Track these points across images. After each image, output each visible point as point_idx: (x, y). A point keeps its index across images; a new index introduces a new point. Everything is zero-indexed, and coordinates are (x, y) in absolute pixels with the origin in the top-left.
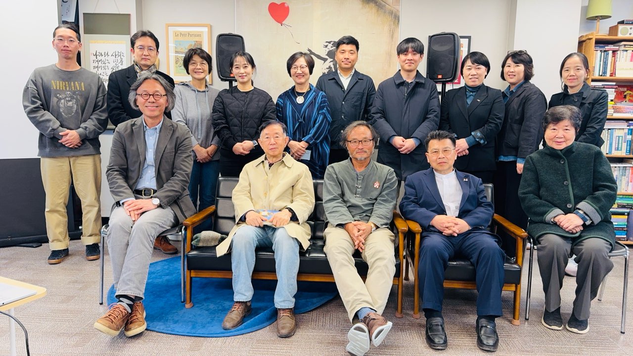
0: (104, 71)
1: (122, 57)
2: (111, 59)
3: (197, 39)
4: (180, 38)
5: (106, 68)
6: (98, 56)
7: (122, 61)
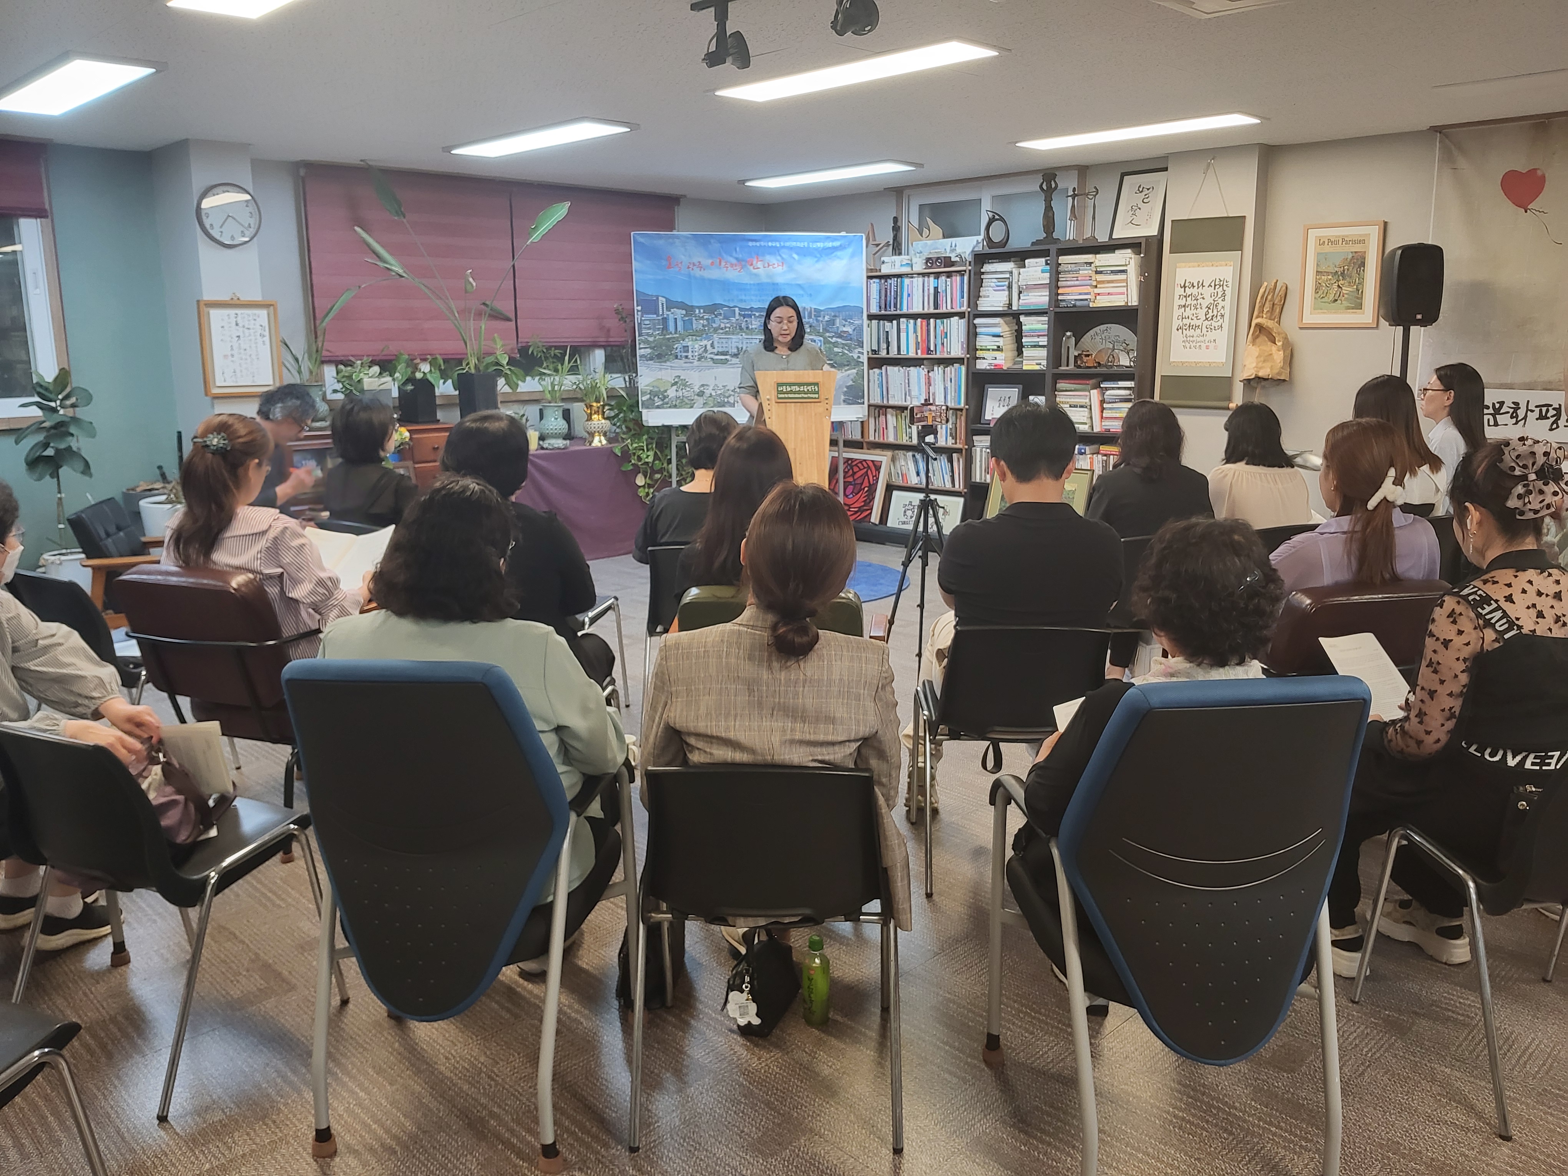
0: (1195, 312)
1: (1225, 288)
2: (1207, 291)
3: (1358, 248)
4: (1327, 249)
5: (1198, 306)
6: (1187, 289)
7: (1224, 295)
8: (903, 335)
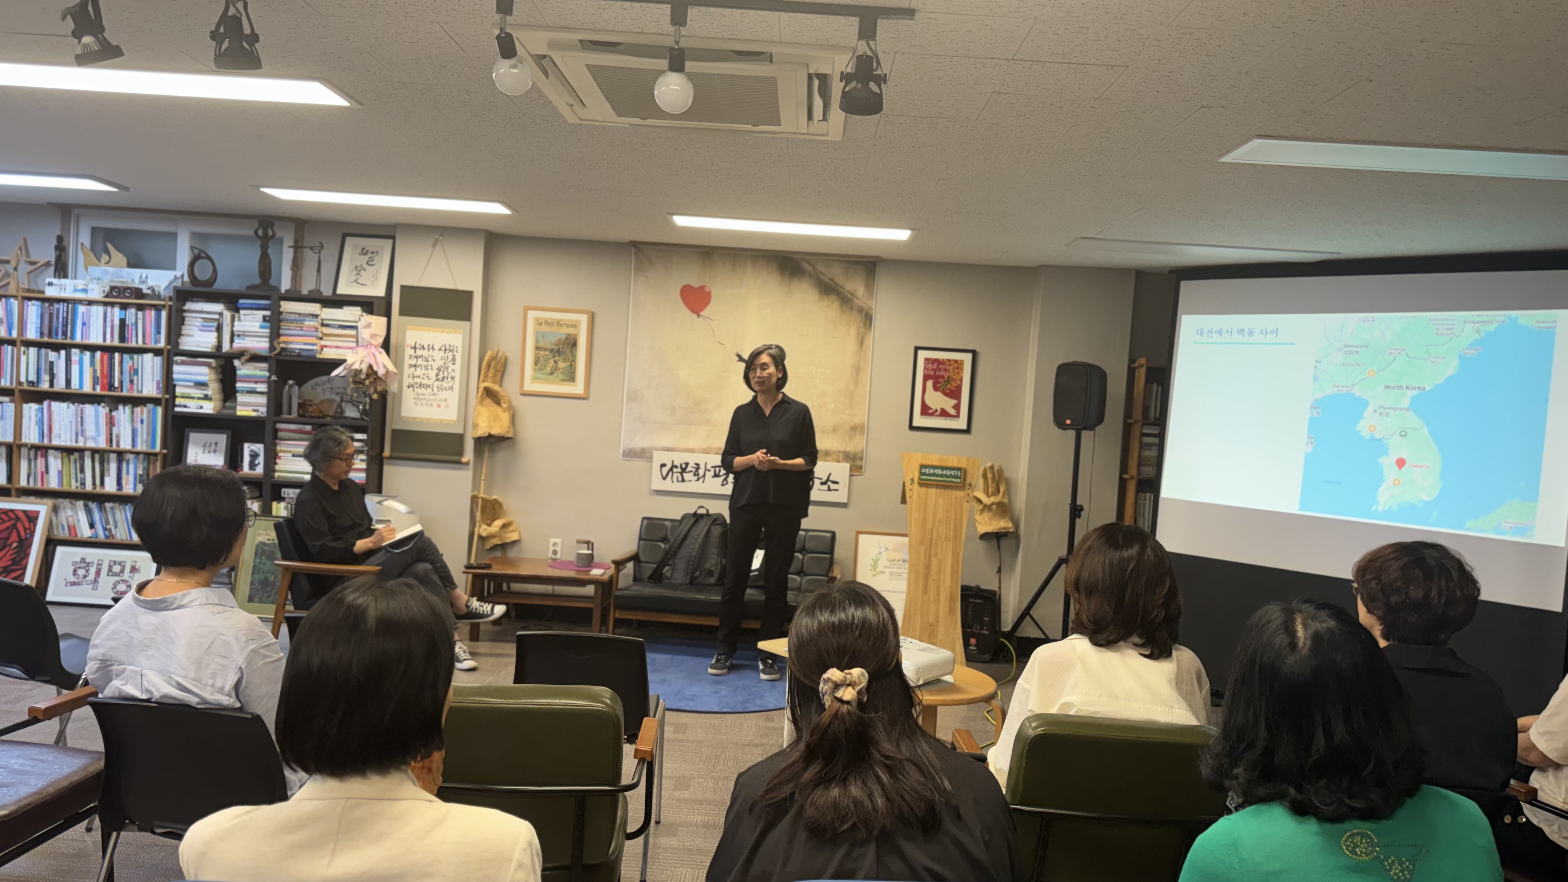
0: (426, 372)
1: (455, 353)
2: (438, 355)
3: (571, 331)
4: (545, 328)
5: (429, 367)
6: (418, 350)
7: (454, 359)
8: (75, 368)
